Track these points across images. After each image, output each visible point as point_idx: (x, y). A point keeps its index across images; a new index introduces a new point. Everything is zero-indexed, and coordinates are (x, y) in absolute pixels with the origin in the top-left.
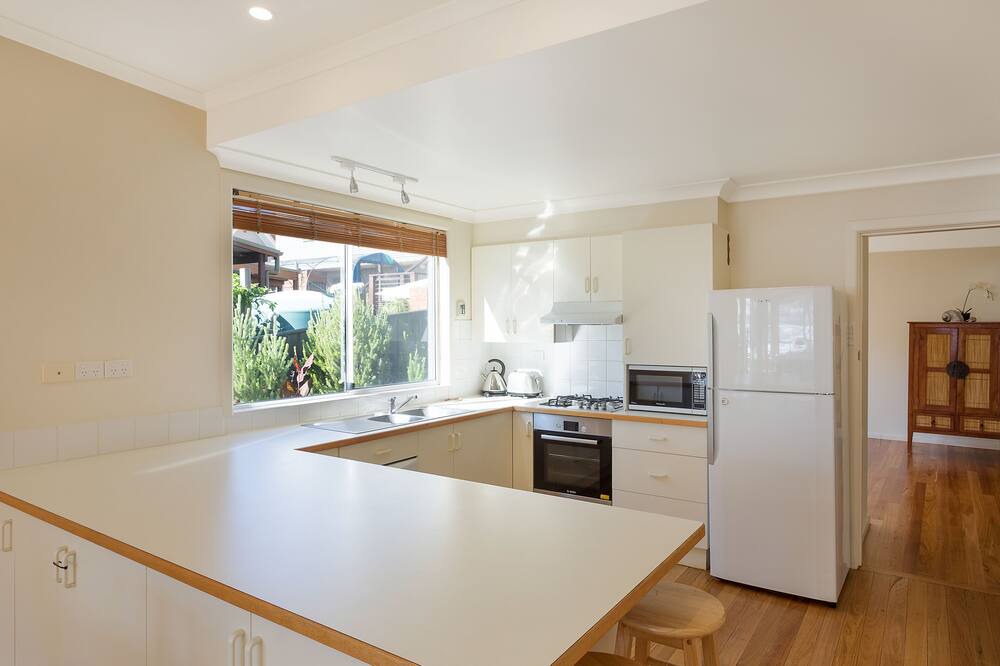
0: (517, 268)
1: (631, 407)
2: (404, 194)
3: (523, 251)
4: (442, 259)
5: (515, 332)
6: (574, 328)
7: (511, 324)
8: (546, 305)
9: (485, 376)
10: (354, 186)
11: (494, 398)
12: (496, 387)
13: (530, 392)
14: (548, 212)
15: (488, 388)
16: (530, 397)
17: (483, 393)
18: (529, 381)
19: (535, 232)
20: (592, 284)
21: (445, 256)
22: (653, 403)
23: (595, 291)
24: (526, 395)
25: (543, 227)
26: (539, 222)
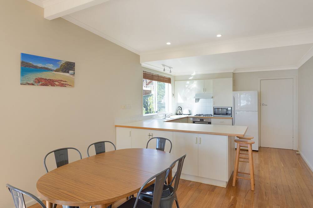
0: (187, 86)
1: (214, 116)
2: (170, 71)
3: (188, 82)
4: (170, 84)
5: (186, 100)
6: (199, 99)
7: (185, 98)
8: (194, 94)
9: (177, 111)
10: (164, 70)
11: (180, 115)
12: (180, 113)
13: (189, 114)
14: (194, 74)
15: (178, 113)
16: (189, 115)
17: (177, 114)
18: (189, 111)
19: (191, 78)
20: (205, 90)
21: (171, 83)
22: (219, 115)
23: (205, 91)
24: (188, 114)
25: (193, 77)
26: (192, 76)
